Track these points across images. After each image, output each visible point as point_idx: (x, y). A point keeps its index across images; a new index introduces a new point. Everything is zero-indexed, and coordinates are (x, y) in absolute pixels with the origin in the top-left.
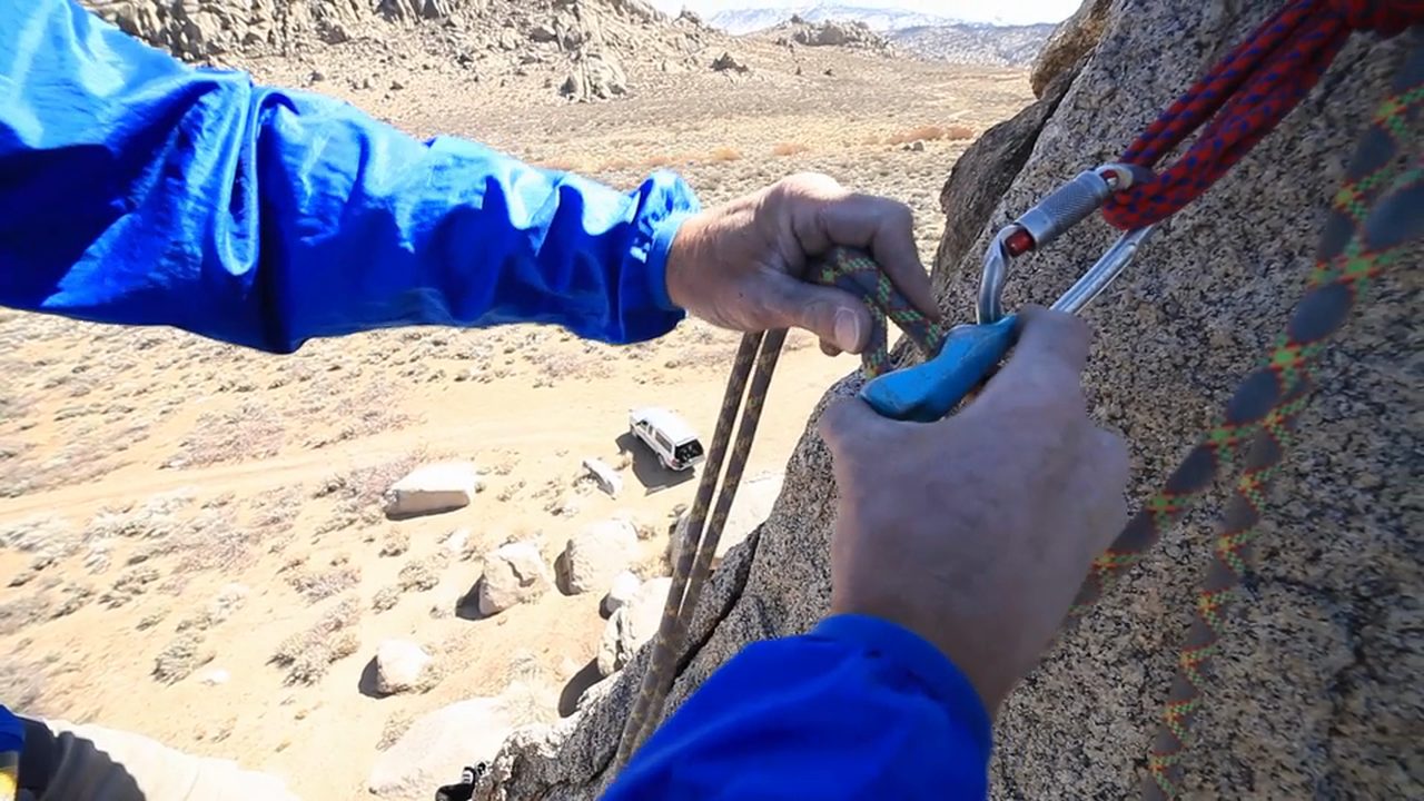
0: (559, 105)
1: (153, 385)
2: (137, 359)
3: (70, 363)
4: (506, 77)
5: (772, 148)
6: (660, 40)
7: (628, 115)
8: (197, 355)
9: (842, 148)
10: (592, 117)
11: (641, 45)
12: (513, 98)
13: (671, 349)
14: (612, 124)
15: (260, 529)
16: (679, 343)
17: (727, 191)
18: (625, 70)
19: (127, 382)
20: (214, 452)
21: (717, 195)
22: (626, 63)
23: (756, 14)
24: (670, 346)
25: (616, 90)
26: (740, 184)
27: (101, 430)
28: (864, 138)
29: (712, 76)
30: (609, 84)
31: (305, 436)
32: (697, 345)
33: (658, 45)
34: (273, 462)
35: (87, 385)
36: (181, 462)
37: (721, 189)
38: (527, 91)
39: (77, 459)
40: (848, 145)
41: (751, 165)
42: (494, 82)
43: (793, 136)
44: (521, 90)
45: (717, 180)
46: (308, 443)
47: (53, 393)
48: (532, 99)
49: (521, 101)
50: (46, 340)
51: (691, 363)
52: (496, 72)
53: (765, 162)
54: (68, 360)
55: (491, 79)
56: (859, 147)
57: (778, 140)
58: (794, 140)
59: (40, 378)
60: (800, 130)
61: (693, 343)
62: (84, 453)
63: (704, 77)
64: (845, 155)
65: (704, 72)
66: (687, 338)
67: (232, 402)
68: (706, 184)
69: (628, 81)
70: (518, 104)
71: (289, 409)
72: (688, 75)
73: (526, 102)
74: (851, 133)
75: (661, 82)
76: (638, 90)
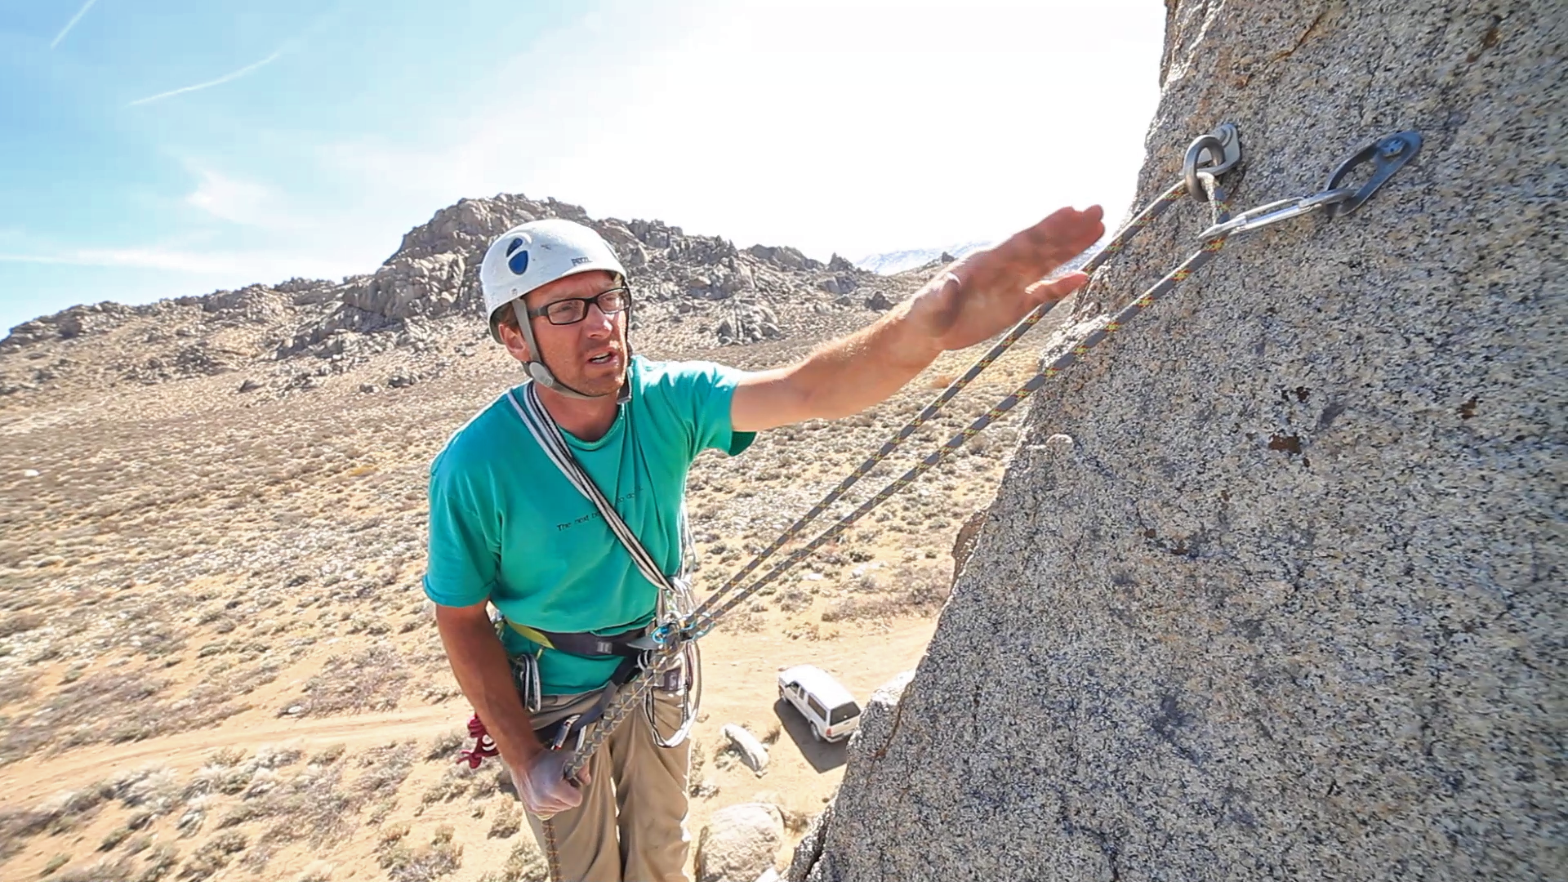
0: (712, 348)
1: (292, 623)
2: (284, 596)
3: (226, 598)
4: (662, 324)
5: (929, 382)
6: (811, 284)
7: (780, 355)
8: (338, 594)
9: (1004, 377)
10: (744, 358)
11: (793, 289)
12: (668, 343)
13: (827, 600)
14: (765, 365)
15: (361, 793)
16: (835, 592)
17: (885, 427)
18: (778, 313)
19: (270, 619)
20: (333, 699)
21: (874, 431)
22: (778, 306)
23: (905, 254)
24: (826, 596)
25: (768, 333)
26: (897, 420)
27: (234, 669)
28: (1027, 366)
29: (863, 314)
30: (761, 327)
31: (427, 686)
32: (855, 594)
33: (810, 289)
34: (389, 715)
35: (233, 621)
36: (298, 708)
37: (878, 425)
38: (682, 336)
39: (205, 700)
40: (1010, 374)
41: (909, 400)
42: (650, 329)
43: (951, 368)
44: (676, 336)
45: (874, 417)
46: (431, 694)
47: (204, 629)
48: (686, 343)
49: (675, 345)
50: (213, 575)
51: (849, 615)
52: (653, 319)
53: (922, 396)
54: (224, 595)
55: (648, 326)
56: (1023, 375)
57: (935, 373)
58: (952, 372)
59: (196, 614)
60: (957, 362)
61: (851, 592)
62: (212, 694)
63: (856, 316)
64: (1008, 384)
65: (856, 311)
66: (845, 587)
67: (362, 644)
68: (860, 419)
69: (780, 323)
70: (672, 348)
71: (416, 655)
72: (840, 315)
73: (680, 347)
74: (1012, 362)
75: (813, 323)
76: (791, 331)
